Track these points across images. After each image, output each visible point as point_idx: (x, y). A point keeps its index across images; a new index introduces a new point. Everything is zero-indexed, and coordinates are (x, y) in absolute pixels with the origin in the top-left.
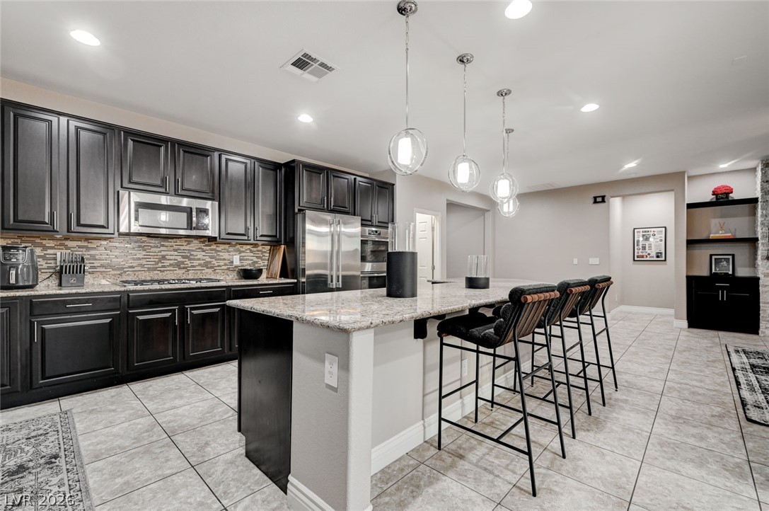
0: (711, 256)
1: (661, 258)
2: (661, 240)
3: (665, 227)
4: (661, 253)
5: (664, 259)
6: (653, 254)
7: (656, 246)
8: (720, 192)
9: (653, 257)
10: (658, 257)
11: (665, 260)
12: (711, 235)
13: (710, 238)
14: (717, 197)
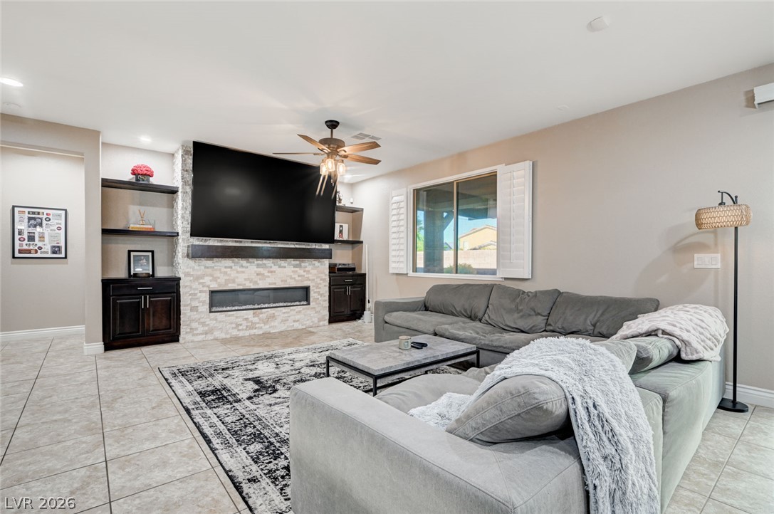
0: (130, 252)
1: (59, 253)
2: (59, 229)
3: (66, 210)
4: (59, 247)
5: (63, 255)
6: (47, 248)
7: (51, 236)
8: (141, 173)
9: (47, 253)
10: (54, 252)
11: (66, 258)
12: (132, 226)
13: (130, 229)
14: (137, 178)
